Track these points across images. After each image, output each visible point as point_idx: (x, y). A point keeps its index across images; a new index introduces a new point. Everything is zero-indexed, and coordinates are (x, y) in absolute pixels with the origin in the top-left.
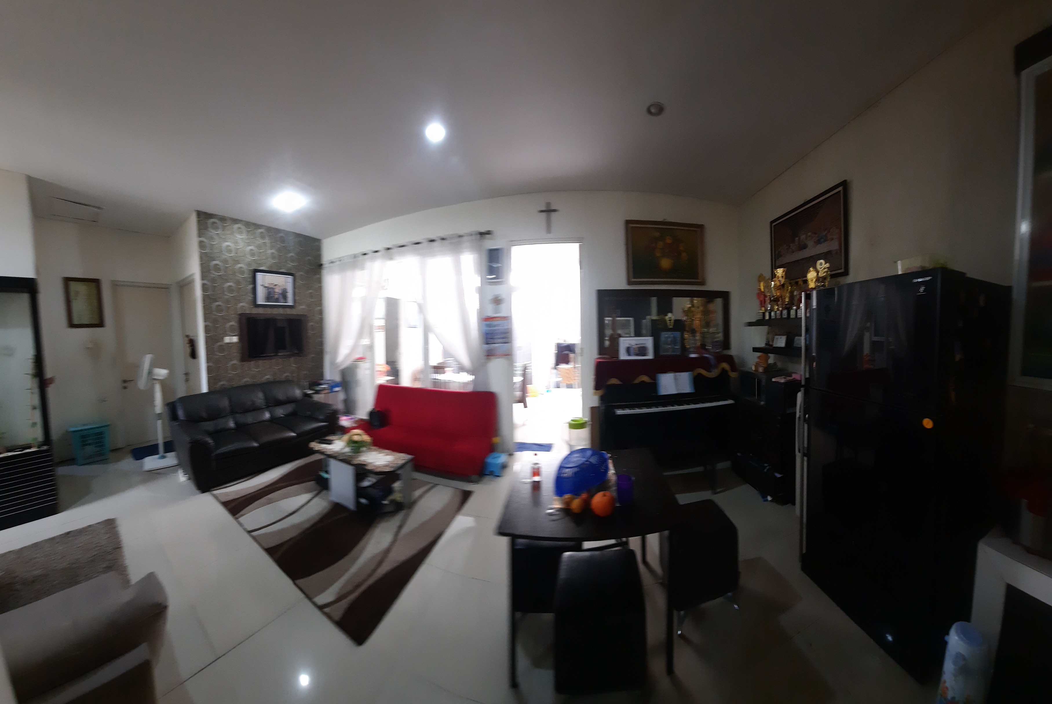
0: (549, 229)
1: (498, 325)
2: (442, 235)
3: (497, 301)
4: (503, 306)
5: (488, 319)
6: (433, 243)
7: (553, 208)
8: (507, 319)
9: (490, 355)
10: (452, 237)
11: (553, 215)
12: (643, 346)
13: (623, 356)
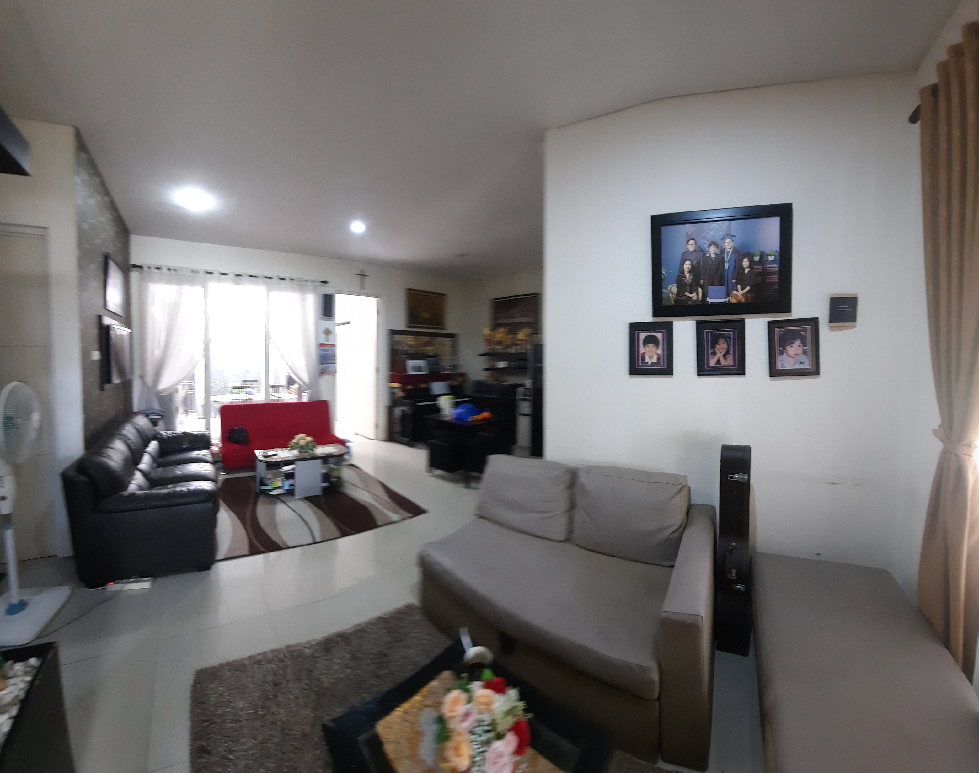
0: (362, 287)
1: (329, 350)
2: (292, 276)
3: (328, 332)
4: (331, 336)
5: (322, 345)
6: (282, 281)
7: (366, 274)
8: (334, 345)
9: (323, 372)
10: (300, 280)
11: (366, 278)
12: (419, 366)
13: (411, 372)
